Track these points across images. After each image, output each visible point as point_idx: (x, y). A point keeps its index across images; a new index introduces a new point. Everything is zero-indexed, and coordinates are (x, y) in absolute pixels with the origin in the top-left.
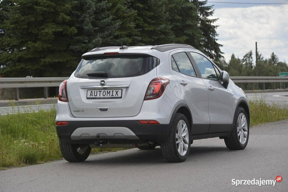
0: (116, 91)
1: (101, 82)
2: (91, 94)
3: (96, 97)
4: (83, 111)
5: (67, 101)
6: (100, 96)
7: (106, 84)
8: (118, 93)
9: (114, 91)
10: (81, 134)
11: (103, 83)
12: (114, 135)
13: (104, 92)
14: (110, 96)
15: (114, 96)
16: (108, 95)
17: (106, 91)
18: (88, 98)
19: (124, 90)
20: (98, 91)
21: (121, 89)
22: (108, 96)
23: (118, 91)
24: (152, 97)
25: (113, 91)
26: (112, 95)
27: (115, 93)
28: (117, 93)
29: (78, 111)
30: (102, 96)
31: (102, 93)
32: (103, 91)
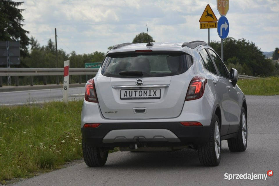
0: (154, 91)
1: (137, 81)
2: (126, 94)
3: (131, 97)
4: (116, 112)
5: (97, 101)
6: (136, 96)
7: (144, 84)
9: (152, 91)
10: (115, 137)
11: (139, 82)
12: (154, 138)
13: (141, 92)
14: (147, 96)
15: (152, 96)
16: (145, 95)
17: (143, 91)
18: (121, 99)
19: (163, 90)
20: (133, 91)
21: (159, 88)
23: (156, 91)
24: (192, 97)
25: (150, 91)
26: (149, 95)
27: (152, 93)
28: (155, 93)
29: (111, 112)
30: (138, 96)
31: (137, 93)
32: (139, 91)
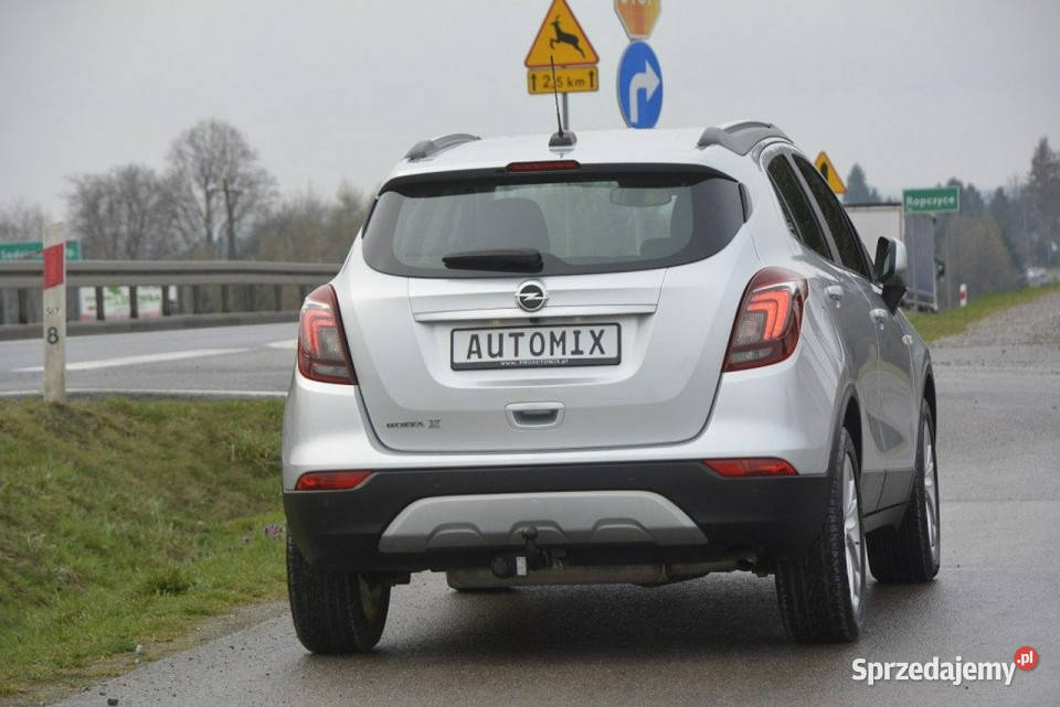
0: (592, 332)
1: (523, 292)
2: (474, 348)
3: (498, 359)
4: (434, 424)
5: (351, 379)
6: (516, 354)
7: (549, 303)
8: (602, 341)
9: (585, 332)
10: (433, 527)
11: (531, 296)
12: (596, 527)
13: (537, 339)
14: (564, 353)
15: (586, 355)
16: (557, 350)
17: (546, 332)
18: (456, 367)
19: (629, 328)
20: (506, 333)
21: (614, 320)
22: (558, 354)
23: (602, 332)
24: (749, 356)
25: (577, 334)
26: (573, 349)
27: (586, 342)
28: (597, 341)
29: (412, 425)
30: (525, 356)
31: (524, 343)
32: (529, 332)
